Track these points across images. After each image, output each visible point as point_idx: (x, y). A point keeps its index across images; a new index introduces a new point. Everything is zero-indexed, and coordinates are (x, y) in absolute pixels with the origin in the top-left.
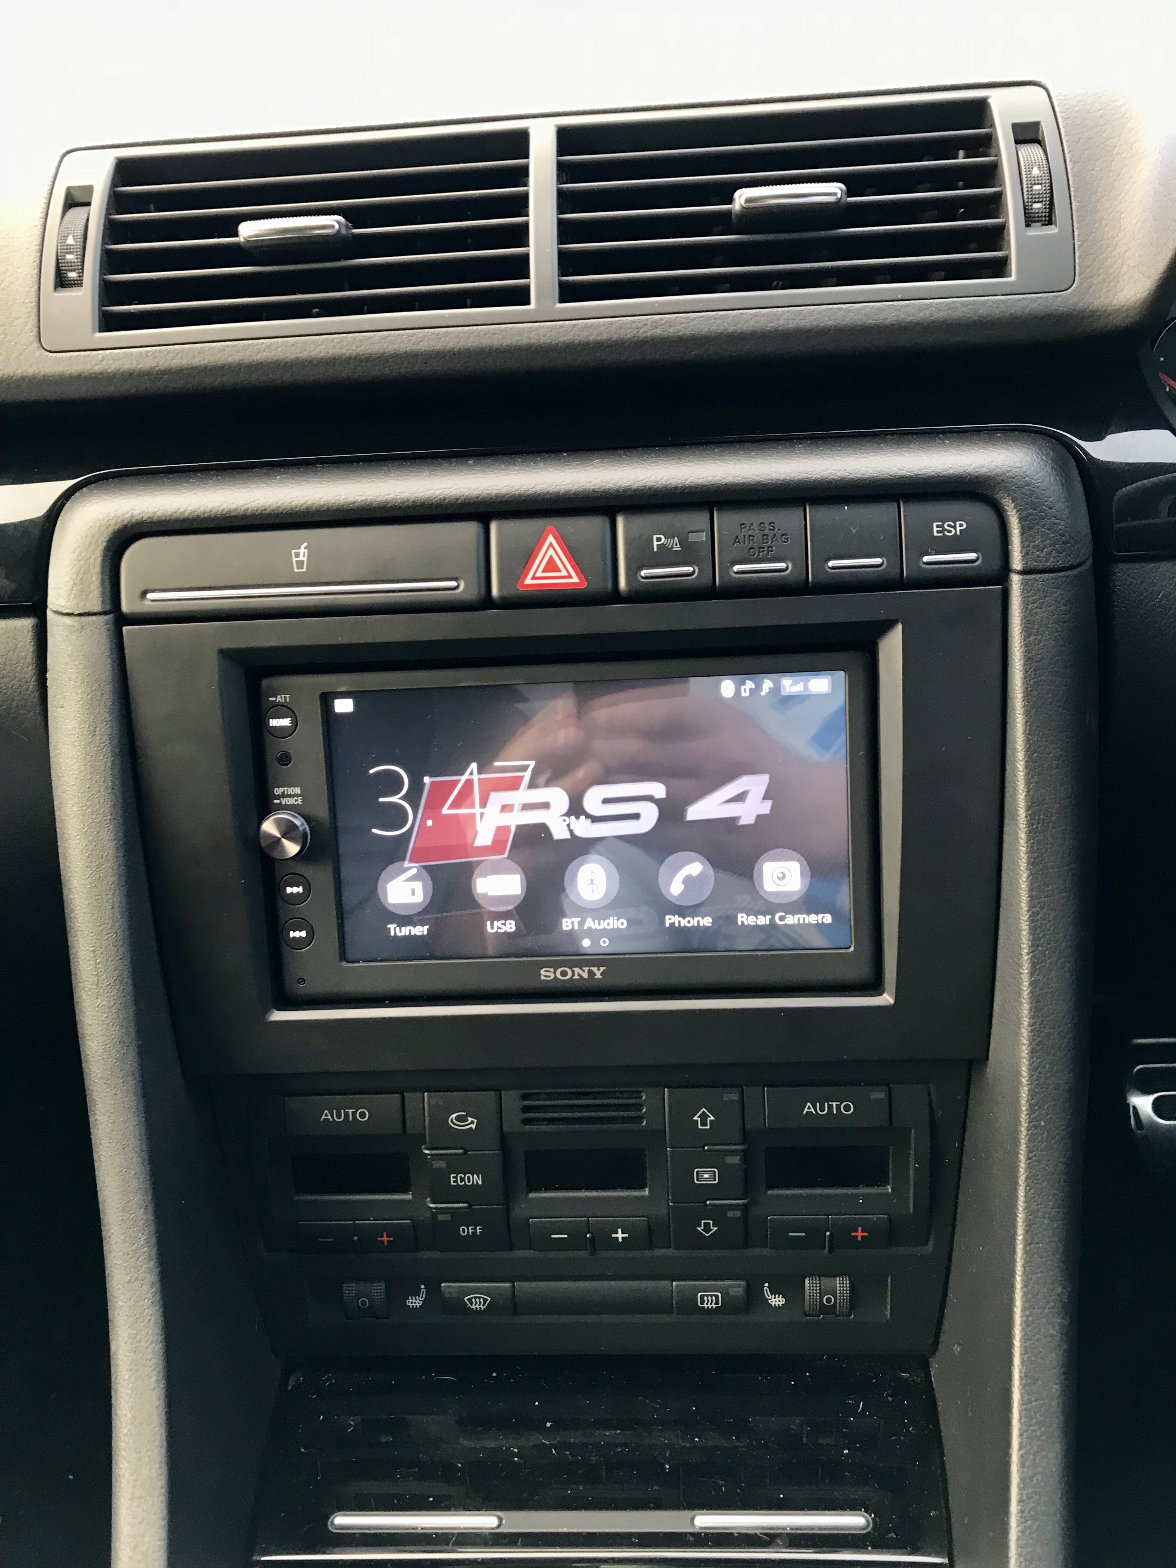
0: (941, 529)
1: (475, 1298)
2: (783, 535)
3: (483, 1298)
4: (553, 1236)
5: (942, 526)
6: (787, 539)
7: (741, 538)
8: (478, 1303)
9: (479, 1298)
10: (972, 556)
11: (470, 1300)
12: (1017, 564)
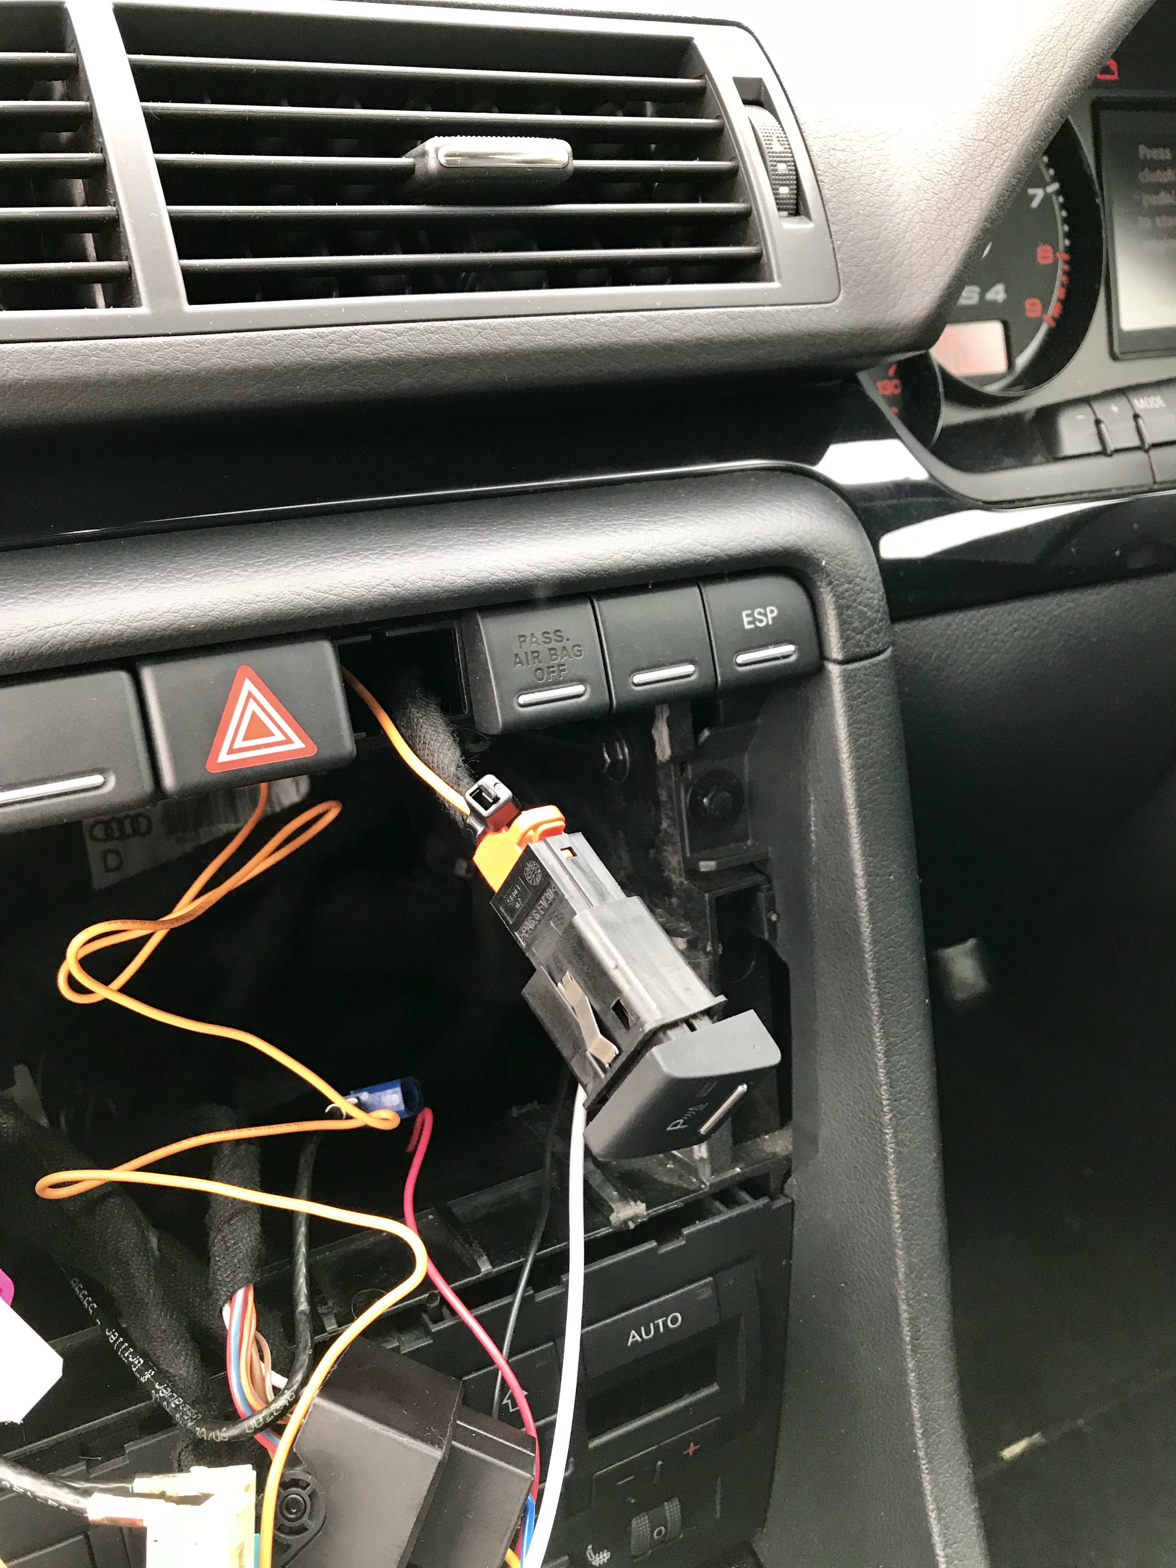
0: (751, 618)
2: (574, 646)
5: (752, 615)
6: (580, 651)
7: (522, 656)
10: (788, 648)
12: (834, 652)
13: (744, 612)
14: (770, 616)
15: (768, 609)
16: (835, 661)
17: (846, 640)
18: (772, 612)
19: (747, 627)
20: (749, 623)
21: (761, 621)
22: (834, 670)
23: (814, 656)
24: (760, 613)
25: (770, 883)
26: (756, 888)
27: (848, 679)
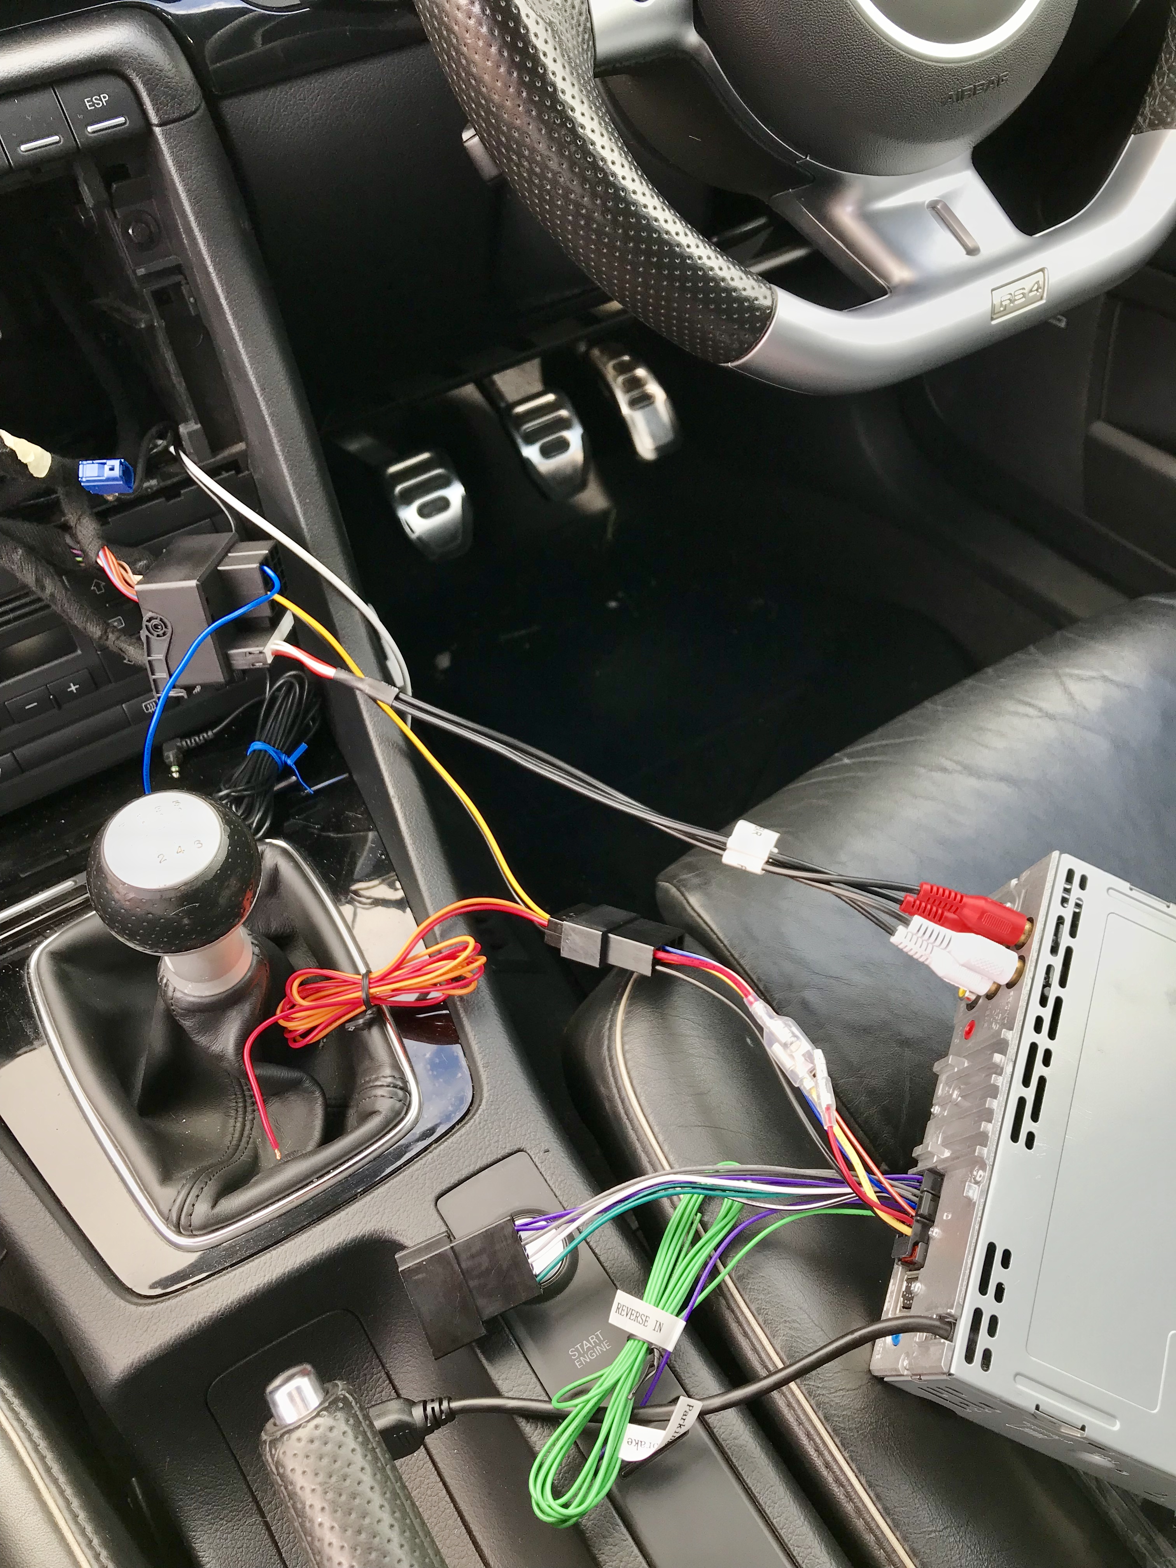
0: (91, 103)
4: (27, 707)
5: (92, 100)
10: (121, 120)
12: (154, 120)
13: (86, 100)
14: (104, 100)
15: (102, 96)
16: (157, 126)
17: (157, 112)
18: (105, 98)
19: (89, 108)
20: (90, 106)
21: (98, 104)
22: (157, 130)
23: (141, 123)
24: (96, 99)
25: (186, 279)
26: (179, 284)
27: (166, 136)
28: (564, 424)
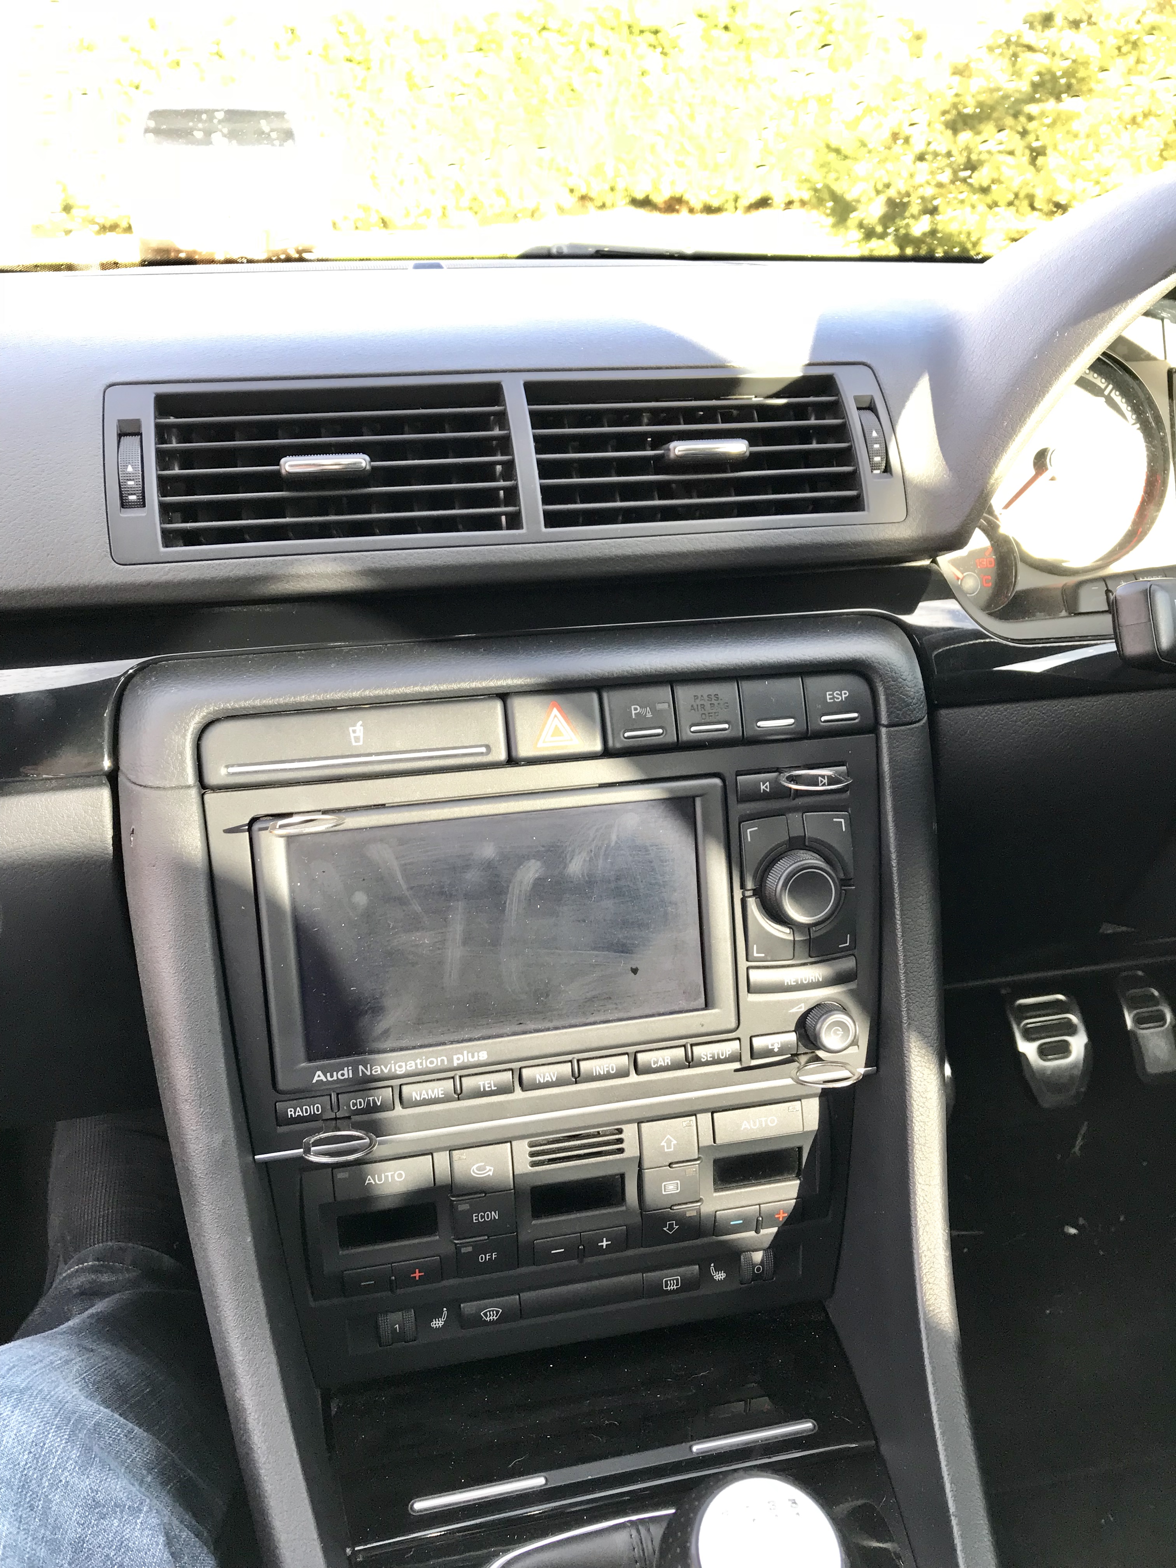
0: (832, 696)
1: (490, 1311)
2: (725, 704)
3: (496, 1311)
4: (553, 1252)
5: (833, 694)
6: (728, 706)
7: (695, 707)
8: (491, 1315)
9: (493, 1311)
10: (854, 715)
11: (485, 1314)
12: (884, 720)
13: (828, 693)
14: (844, 696)
15: (843, 692)
16: (887, 726)
17: (890, 713)
18: (845, 694)
19: (828, 701)
20: (830, 699)
21: (838, 699)
22: (883, 730)
23: (871, 721)
24: (837, 694)
27: (890, 736)
28: (1071, 1030)
